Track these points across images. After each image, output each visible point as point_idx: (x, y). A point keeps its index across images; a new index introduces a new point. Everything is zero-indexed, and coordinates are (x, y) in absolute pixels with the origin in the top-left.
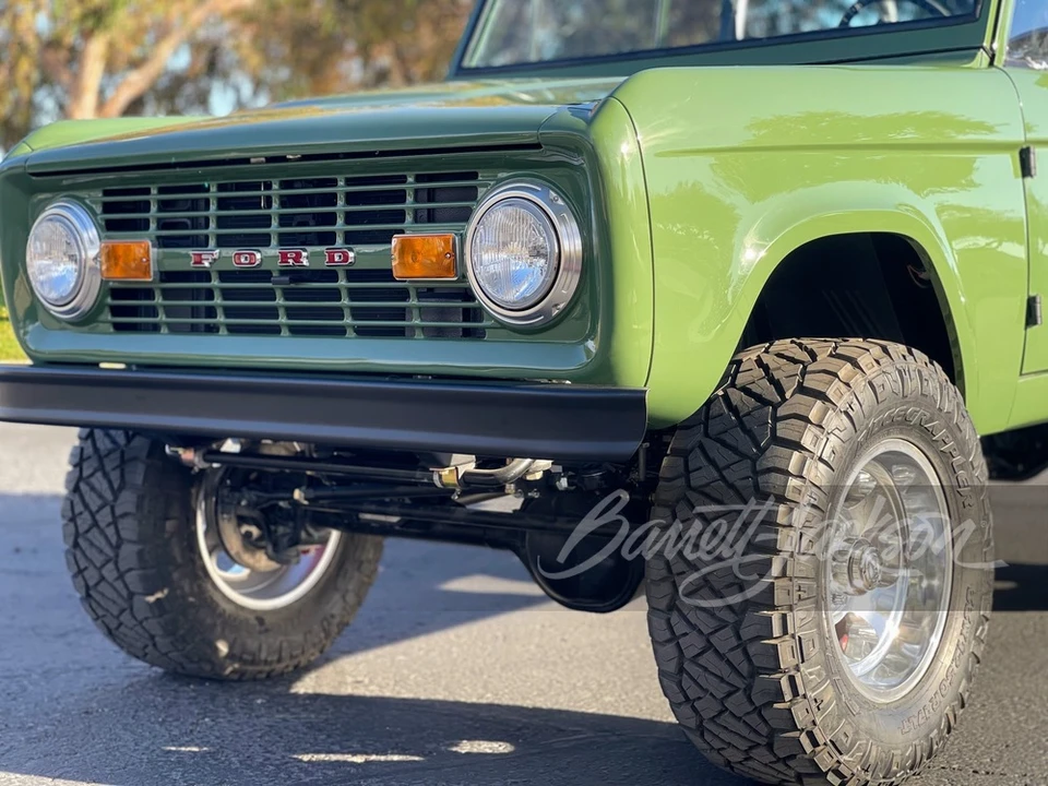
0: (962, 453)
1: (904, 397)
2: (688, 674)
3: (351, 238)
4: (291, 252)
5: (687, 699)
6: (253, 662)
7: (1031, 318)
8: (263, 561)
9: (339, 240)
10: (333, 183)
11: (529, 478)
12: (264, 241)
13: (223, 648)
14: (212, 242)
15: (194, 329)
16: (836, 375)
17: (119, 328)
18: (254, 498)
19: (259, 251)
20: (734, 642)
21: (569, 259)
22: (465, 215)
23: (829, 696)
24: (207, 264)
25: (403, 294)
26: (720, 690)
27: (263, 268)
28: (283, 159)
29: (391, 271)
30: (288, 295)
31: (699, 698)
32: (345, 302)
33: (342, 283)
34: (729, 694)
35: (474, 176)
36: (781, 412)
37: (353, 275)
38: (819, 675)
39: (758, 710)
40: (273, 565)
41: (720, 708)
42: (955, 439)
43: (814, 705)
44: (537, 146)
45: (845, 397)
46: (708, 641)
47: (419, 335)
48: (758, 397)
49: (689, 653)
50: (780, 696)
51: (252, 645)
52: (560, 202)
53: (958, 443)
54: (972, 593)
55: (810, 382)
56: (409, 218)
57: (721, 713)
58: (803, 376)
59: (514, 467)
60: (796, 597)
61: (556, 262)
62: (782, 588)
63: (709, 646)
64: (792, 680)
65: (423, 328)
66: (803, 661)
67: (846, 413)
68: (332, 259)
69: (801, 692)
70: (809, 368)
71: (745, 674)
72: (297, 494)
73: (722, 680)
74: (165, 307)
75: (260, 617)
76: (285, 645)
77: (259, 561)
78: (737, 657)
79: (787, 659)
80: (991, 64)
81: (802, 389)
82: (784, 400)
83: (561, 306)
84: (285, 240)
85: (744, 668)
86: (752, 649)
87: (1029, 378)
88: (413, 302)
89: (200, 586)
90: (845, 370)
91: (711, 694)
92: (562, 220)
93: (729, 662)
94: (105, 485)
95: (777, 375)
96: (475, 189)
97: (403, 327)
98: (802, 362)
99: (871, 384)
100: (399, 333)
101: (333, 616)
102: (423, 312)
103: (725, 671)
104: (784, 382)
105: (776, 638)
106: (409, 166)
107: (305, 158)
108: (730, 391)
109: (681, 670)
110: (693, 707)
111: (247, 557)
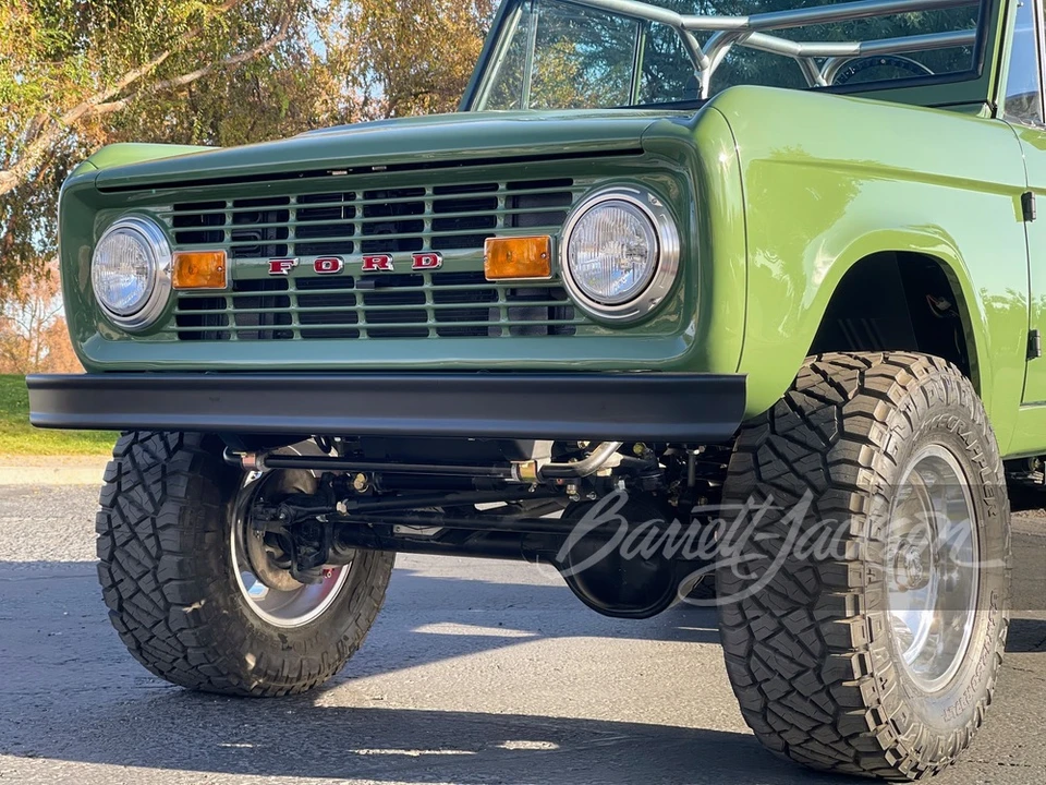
0: (989, 464)
1: (948, 405)
2: (758, 656)
3: (438, 244)
4: (377, 258)
5: (755, 682)
6: (275, 679)
7: (1032, 351)
8: (285, 581)
9: (426, 245)
10: (421, 192)
11: (600, 474)
12: (347, 248)
13: (251, 661)
14: (291, 251)
15: (261, 336)
16: (893, 378)
17: (184, 336)
18: (292, 512)
19: (341, 259)
20: (808, 623)
21: (667, 259)
22: (559, 219)
23: (891, 677)
24: (285, 272)
25: (491, 295)
26: (788, 670)
27: (343, 274)
28: (368, 169)
29: (483, 272)
30: (368, 299)
31: (768, 680)
32: (429, 304)
33: (427, 286)
34: (798, 675)
35: (569, 182)
36: (846, 410)
37: (438, 278)
38: (884, 656)
39: (827, 690)
40: (295, 584)
41: (788, 688)
42: (984, 449)
43: (879, 684)
44: (639, 151)
45: (903, 398)
46: (780, 623)
47: (505, 333)
48: (821, 398)
49: (759, 636)
50: (849, 674)
51: (277, 662)
52: (658, 204)
53: (985, 454)
54: (996, 597)
55: (869, 384)
56: (500, 222)
57: (788, 693)
58: (862, 380)
59: (592, 460)
60: (867, 580)
61: (655, 262)
62: (855, 570)
63: (781, 628)
64: (861, 658)
65: (510, 327)
66: (872, 641)
67: (905, 413)
68: (419, 262)
69: (869, 671)
70: (867, 373)
71: (817, 654)
72: (341, 507)
73: (792, 660)
74: (235, 314)
75: (283, 635)
76: (304, 662)
77: (280, 581)
78: (809, 638)
79: (858, 639)
80: (993, 116)
81: (862, 390)
82: (847, 400)
83: (657, 301)
84: (367, 247)
85: (816, 648)
86: (825, 629)
87: (1029, 408)
88: (502, 302)
89: (232, 599)
90: (901, 375)
91: (780, 675)
92: (661, 220)
93: (799, 642)
94: (146, 497)
95: (836, 379)
96: (569, 195)
97: (486, 328)
98: (859, 368)
99: (922, 388)
100: (482, 332)
101: (346, 638)
102: (510, 312)
103: (795, 650)
104: (843, 384)
105: (848, 618)
106: (501, 174)
107: (391, 168)
108: (792, 393)
109: (751, 652)
110: (760, 690)
111: (270, 576)
